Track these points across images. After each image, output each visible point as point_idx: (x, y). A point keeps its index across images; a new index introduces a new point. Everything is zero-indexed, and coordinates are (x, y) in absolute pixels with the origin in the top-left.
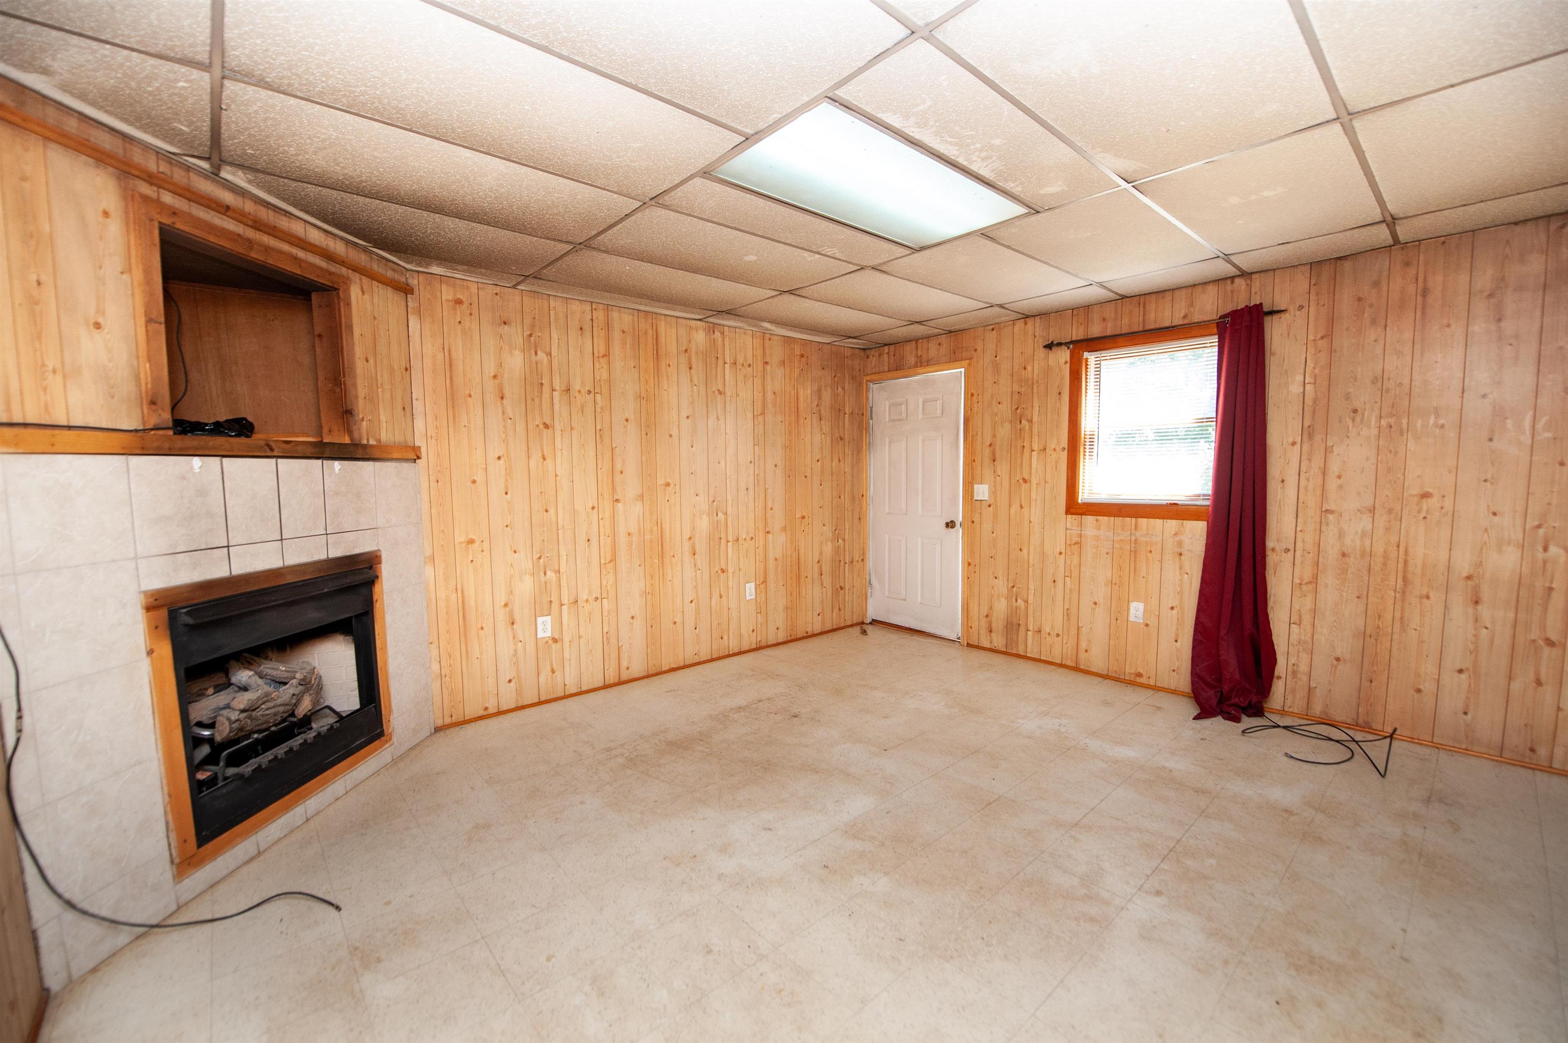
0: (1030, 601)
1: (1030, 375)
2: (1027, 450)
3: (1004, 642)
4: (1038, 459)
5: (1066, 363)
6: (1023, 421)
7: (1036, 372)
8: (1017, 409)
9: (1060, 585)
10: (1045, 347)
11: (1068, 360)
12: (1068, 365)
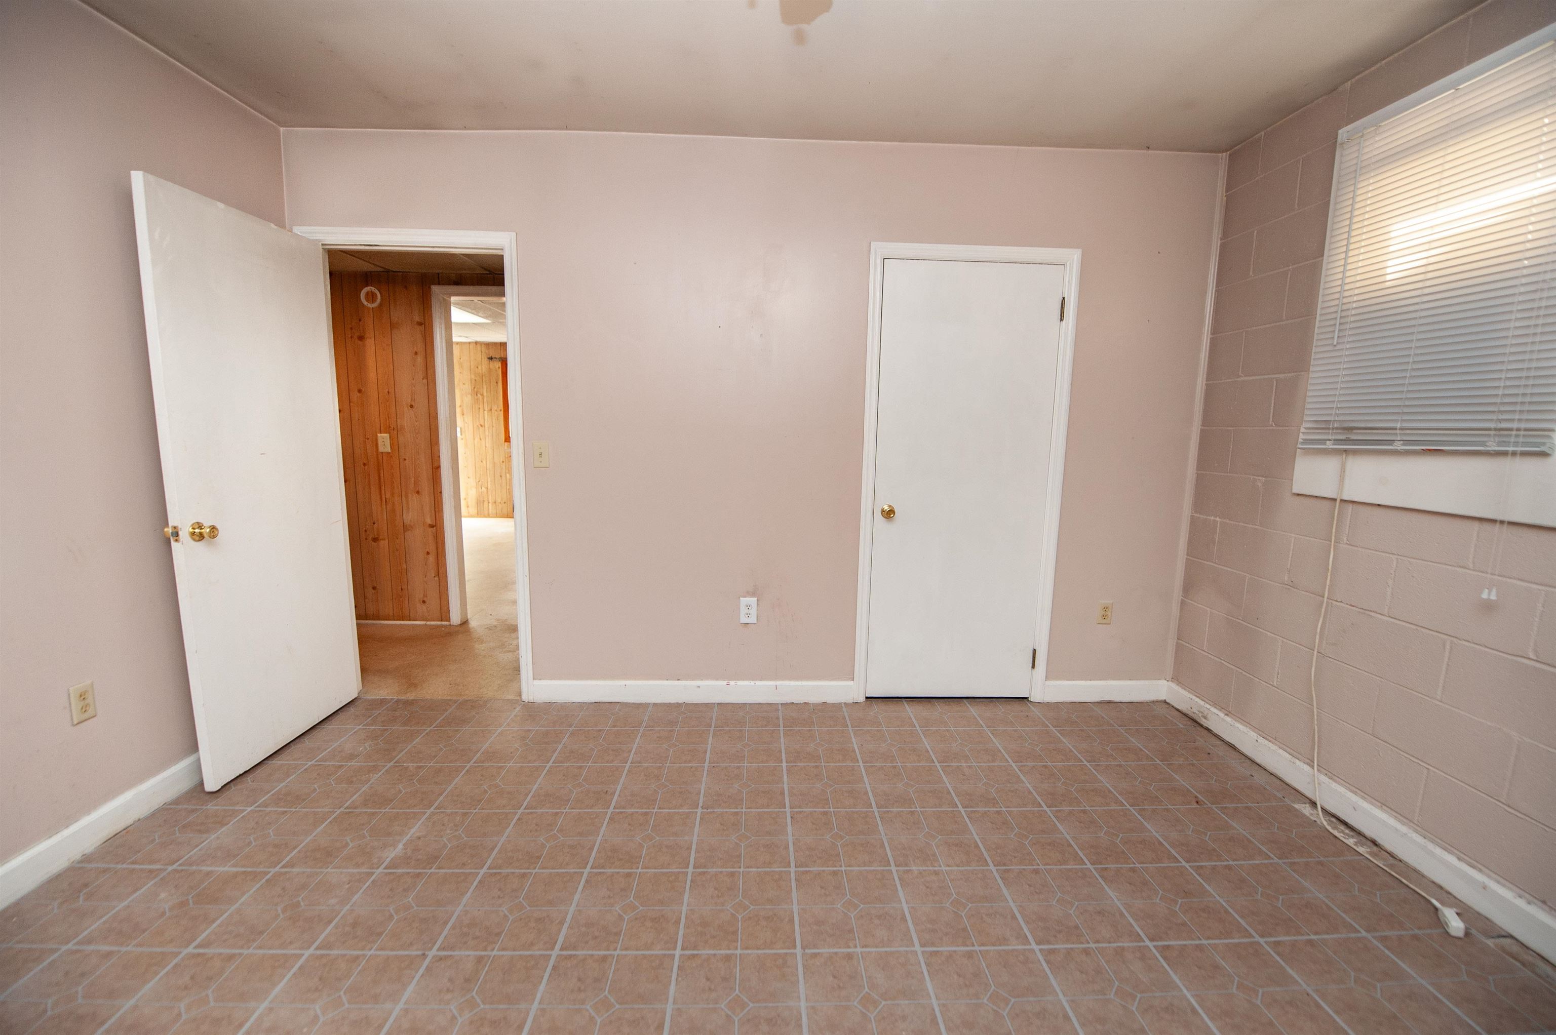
0: (489, 488)
1: (480, 372)
2: (481, 410)
3: (476, 511)
4: (488, 415)
5: (499, 368)
6: (478, 395)
7: (484, 370)
8: (474, 388)
9: (504, 478)
10: (489, 358)
11: (500, 366)
12: (500, 369)
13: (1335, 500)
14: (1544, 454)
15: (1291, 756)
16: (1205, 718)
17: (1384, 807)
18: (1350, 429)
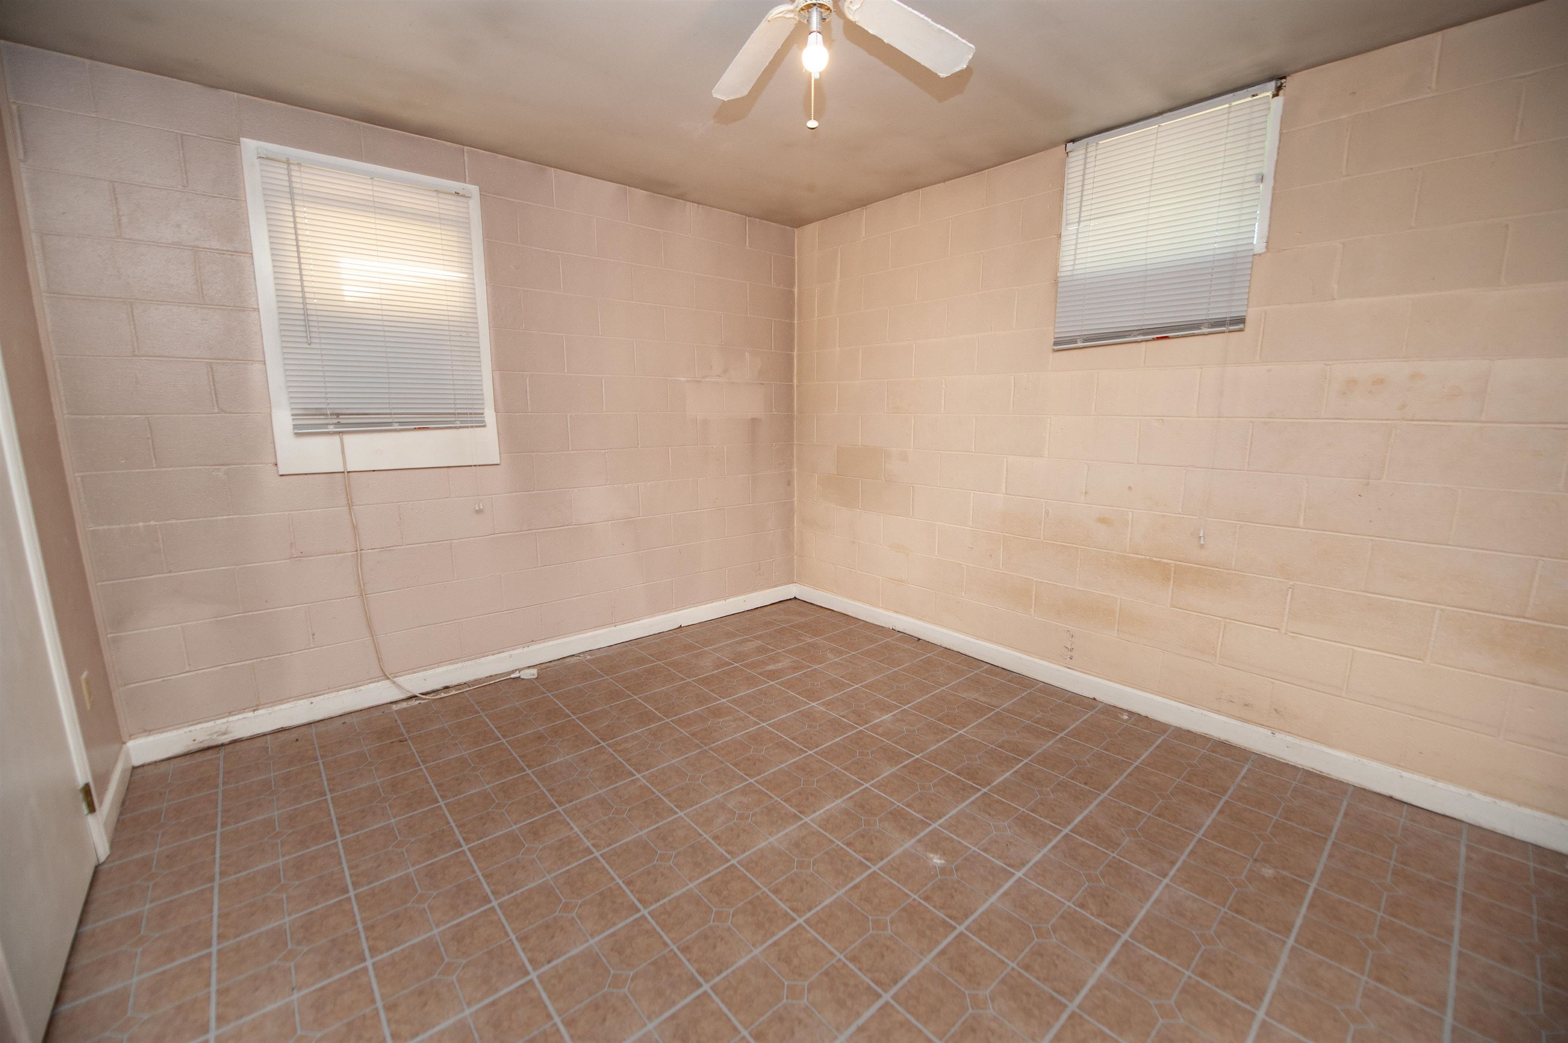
13: (343, 472)
14: (484, 426)
15: (353, 689)
16: (225, 733)
17: (440, 664)
18: (338, 415)
